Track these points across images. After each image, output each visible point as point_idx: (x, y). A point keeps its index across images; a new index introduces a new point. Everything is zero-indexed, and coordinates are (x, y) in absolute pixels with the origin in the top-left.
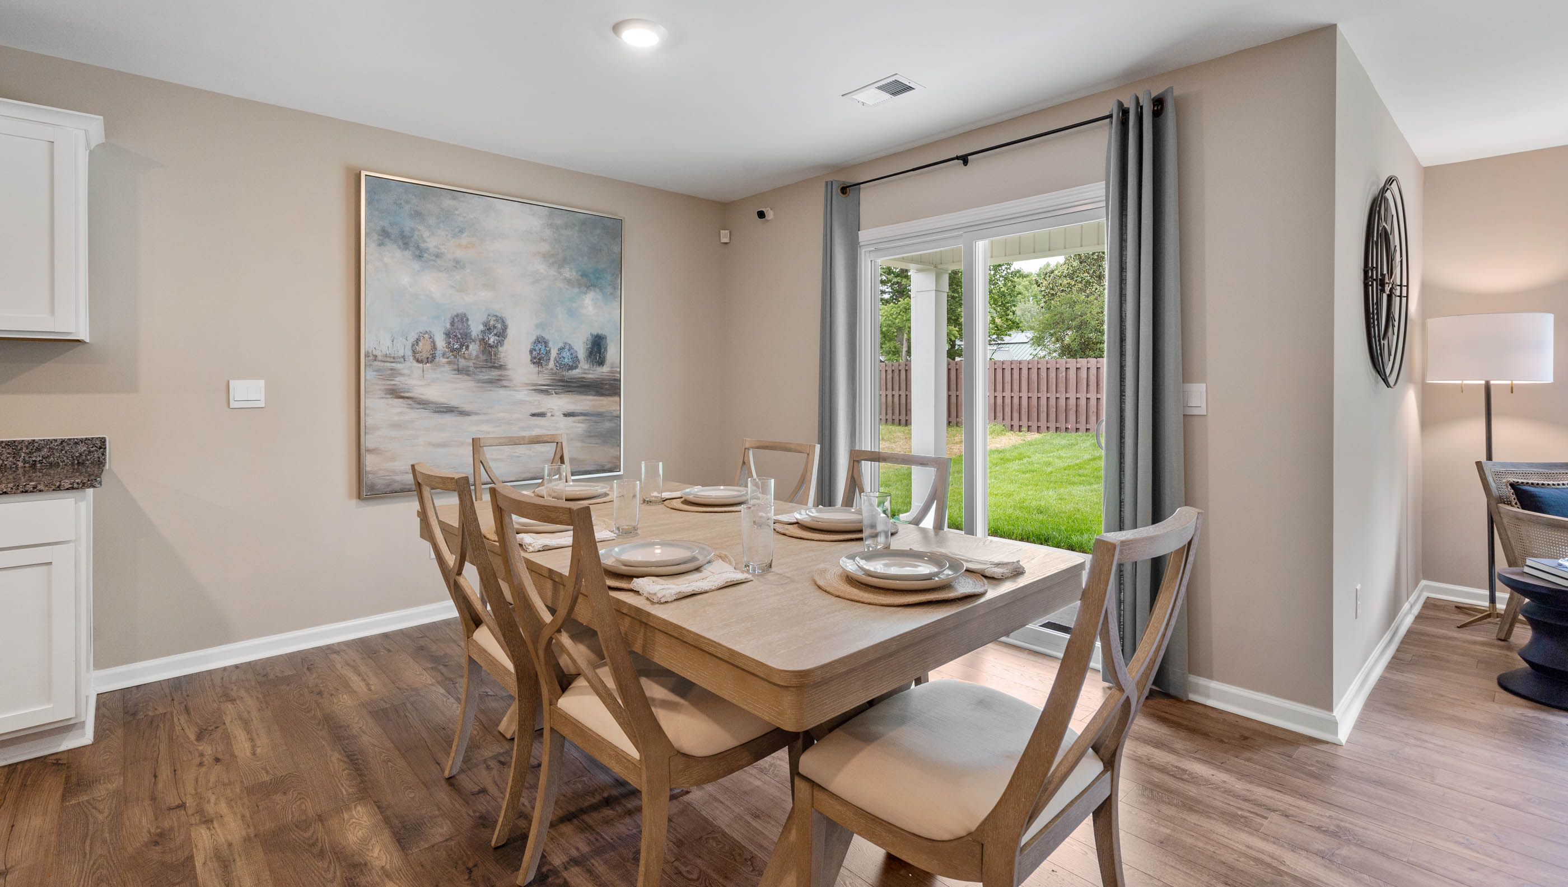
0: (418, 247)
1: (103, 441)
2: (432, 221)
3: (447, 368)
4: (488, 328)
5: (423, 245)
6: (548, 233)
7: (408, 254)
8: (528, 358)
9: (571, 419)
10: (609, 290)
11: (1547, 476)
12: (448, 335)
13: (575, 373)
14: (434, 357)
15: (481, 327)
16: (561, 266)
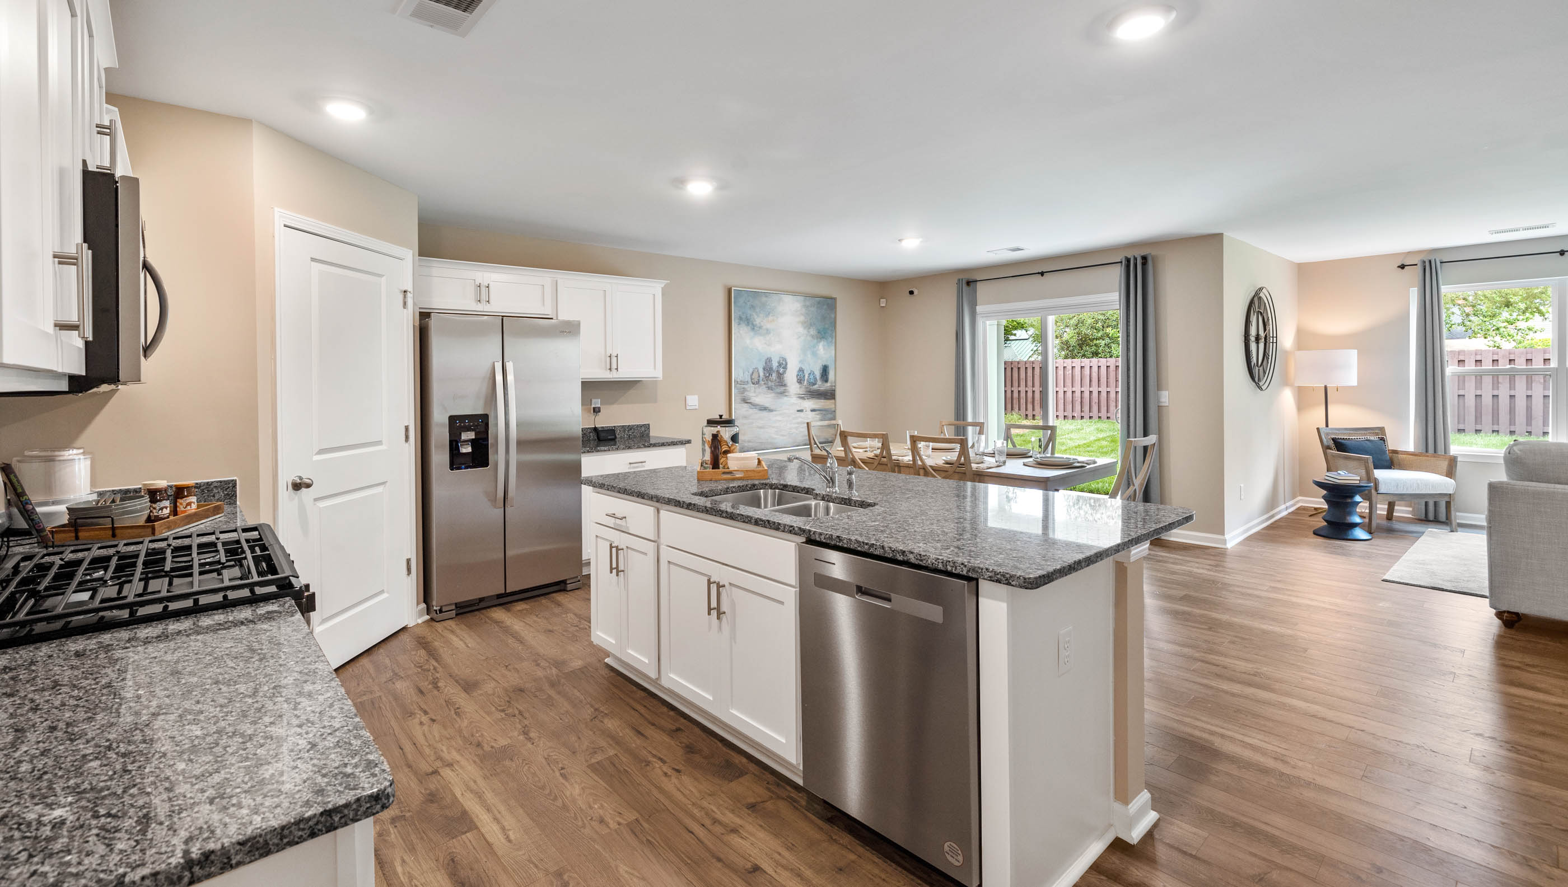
0: (753, 324)
1: (649, 425)
2: (758, 310)
3: (764, 386)
4: (780, 364)
5: (754, 323)
6: (804, 310)
7: (749, 327)
8: (795, 379)
9: (814, 413)
10: (830, 339)
11: (1350, 434)
12: (764, 369)
13: (816, 387)
14: (759, 381)
15: (777, 364)
16: (809, 328)
